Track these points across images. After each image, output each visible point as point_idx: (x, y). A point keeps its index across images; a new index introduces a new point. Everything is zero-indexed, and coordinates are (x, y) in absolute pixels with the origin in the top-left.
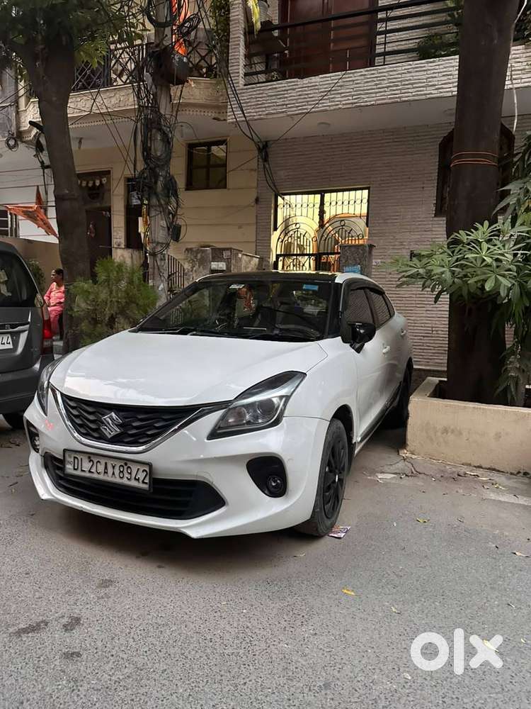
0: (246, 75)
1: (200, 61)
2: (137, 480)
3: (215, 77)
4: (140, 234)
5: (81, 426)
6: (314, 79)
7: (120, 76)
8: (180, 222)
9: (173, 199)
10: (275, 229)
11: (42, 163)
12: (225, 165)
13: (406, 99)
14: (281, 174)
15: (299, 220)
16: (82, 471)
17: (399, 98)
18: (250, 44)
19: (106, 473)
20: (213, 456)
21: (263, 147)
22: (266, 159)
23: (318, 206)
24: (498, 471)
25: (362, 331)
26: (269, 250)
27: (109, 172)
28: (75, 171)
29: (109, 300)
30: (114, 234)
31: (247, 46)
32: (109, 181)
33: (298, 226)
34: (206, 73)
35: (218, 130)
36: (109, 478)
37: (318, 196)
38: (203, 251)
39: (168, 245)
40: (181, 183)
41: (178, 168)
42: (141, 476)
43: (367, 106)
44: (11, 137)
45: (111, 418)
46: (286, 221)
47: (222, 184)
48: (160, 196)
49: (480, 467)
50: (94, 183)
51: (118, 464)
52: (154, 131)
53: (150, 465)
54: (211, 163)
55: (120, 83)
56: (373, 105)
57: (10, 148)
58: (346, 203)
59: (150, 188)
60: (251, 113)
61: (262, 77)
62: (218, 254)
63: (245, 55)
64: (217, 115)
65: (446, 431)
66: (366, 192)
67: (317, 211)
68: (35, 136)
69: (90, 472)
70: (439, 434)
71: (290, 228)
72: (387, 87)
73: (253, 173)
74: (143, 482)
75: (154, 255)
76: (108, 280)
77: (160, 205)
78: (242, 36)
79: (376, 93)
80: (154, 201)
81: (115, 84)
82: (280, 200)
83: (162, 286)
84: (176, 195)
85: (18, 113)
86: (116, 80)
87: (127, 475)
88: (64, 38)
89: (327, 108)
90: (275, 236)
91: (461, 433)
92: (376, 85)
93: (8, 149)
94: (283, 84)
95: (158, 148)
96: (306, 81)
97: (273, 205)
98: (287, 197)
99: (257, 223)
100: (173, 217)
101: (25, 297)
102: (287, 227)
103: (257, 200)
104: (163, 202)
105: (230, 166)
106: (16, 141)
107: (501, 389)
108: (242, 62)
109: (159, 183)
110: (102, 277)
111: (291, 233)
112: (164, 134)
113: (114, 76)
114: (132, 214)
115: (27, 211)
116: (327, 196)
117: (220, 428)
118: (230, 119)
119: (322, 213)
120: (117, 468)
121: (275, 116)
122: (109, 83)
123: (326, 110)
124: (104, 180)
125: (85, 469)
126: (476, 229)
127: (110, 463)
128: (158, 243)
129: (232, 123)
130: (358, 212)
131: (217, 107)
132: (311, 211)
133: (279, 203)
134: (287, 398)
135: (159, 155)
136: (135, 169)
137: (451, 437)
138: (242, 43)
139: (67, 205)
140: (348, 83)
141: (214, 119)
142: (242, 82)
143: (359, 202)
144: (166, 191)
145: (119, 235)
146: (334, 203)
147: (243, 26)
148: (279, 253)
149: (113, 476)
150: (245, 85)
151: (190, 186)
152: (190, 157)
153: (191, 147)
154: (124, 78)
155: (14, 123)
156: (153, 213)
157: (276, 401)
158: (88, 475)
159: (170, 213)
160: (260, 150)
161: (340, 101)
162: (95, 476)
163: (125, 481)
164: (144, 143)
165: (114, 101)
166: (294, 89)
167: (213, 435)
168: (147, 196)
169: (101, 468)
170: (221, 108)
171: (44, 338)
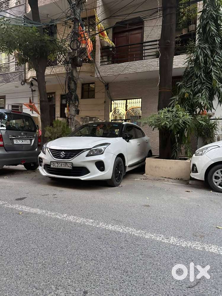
0: (101, 62)
1: (86, 58)
2: (69, 167)
3: (91, 63)
4: (65, 113)
5: (55, 156)
6: (122, 64)
7: (60, 62)
8: (79, 109)
9: (77, 102)
10: (111, 111)
11: (32, 89)
12: (94, 91)
13: (151, 70)
14: (113, 94)
15: (119, 108)
16: (55, 166)
17: (149, 70)
18: (102, 52)
19: (61, 166)
20: (87, 160)
21: (107, 85)
22: (108, 89)
23: (125, 104)
24: (171, 179)
25: (128, 136)
26: (109, 118)
27: (55, 93)
28: (46, 92)
29: (57, 131)
30: (56, 113)
31: (101, 53)
32: (55, 95)
33: (118, 110)
34: (88, 61)
35: (92, 79)
36: (62, 167)
37: (125, 101)
38: (86, 118)
39: (75, 116)
40: (80, 97)
41: (79, 92)
42: (70, 166)
43: (139, 72)
44: (23, 81)
45: (63, 153)
46: (115, 109)
47: (93, 97)
48: (73, 101)
49: (166, 178)
50: (50, 96)
51: (64, 163)
52: (71, 81)
53: (72, 163)
54: (90, 90)
55: (60, 64)
56: (141, 72)
57: (22, 85)
58: (134, 103)
59: (70, 98)
60: (102, 74)
61: (106, 63)
62: (91, 119)
63: (101, 56)
64: (91, 75)
65: (156, 167)
66: (140, 100)
67: (125, 105)
68: (31, 81)
69: (57, 166)
70: (154, 168)
71: (116, 111)
72: (145, 67)
73: (104, 93)
74: (70, 167)
75: (71, 119)
76: (57, 126)
77: (73, 103)
78: (100, 50)
79: (142, 68)
80: (71, 102)
81: (58, 65)
82: (113, 102)
83: (73, 129)
84: (78, 100)
85: (25, 73)
86: (58, 63)
87: (66, 166)
88: (44, 54)
89: (127, 73)
90: (111, 114)
91: (160, 168)
92: (142, 66)
93: (21, 85)
94: (113, 65)
95: (72, 86)
96: (120, 64)
97: (110, 104)
98: (115, 101)
99: (105, 109)
100: (77, 107)
101: (33, 129)
102: (115, 110)
103: (105, 102)
104: (74, 103)
105: (96, 91)
106: (24, 83)
107: (173, 155)
108: (100, 58)
109: (73, 97)
110: (55, 125)
111: (117, 112)
112: (75, 82)
113: (58, 62)
114: (63, 107)
115: (30, 105)
116: (128, 101)
117: (89, 154)
118: (96, 76)
119: (126, 106)
120: (64, 165)
121: (110, 75)
122: (56, 64)
123: (126, 74)
124: (53, 95)
125: (56, 166)
126: (163, 110)
127: (62, 163)
128: (72, 115)
129: (96, 77)
130: (138, 106)
131: (92, 72)
132: (123, 105)
133: (112, 103)
134: (105, 148)
135: (73, 88)
136: (65, 92)
137: (157, 169)
138: (100, 52)
139: (43, 103)
140: (133, 65)
141: (91, 76)
142: (99, 64)
143: (138, 102)
144: (75, 99)
145: (58, 113)
146: (130, 103)
147: (100, 47)
148: (112, 119)
149: (63, 167)
150: (101, 65)
151: (82, 97)
152: (83, 88)
153: (83, 85)
154: (61, 63)
155: (24, 77)
156: (71, 106)
157: (102, 149)
158: (56, 167)
159: (76, 106)
160: (106, 86)
161: (131, 71)
162: (59, 167)
163: (66, 168)
164: (68, 85)
165: (58, 70)
166: (116, 67)
167: (87, 156)
168: (69, 101)
169: (60, 165)
170: (93, 73)
171: (38, 142)
